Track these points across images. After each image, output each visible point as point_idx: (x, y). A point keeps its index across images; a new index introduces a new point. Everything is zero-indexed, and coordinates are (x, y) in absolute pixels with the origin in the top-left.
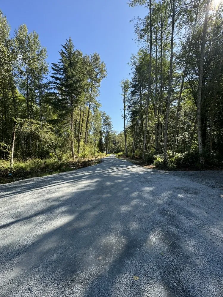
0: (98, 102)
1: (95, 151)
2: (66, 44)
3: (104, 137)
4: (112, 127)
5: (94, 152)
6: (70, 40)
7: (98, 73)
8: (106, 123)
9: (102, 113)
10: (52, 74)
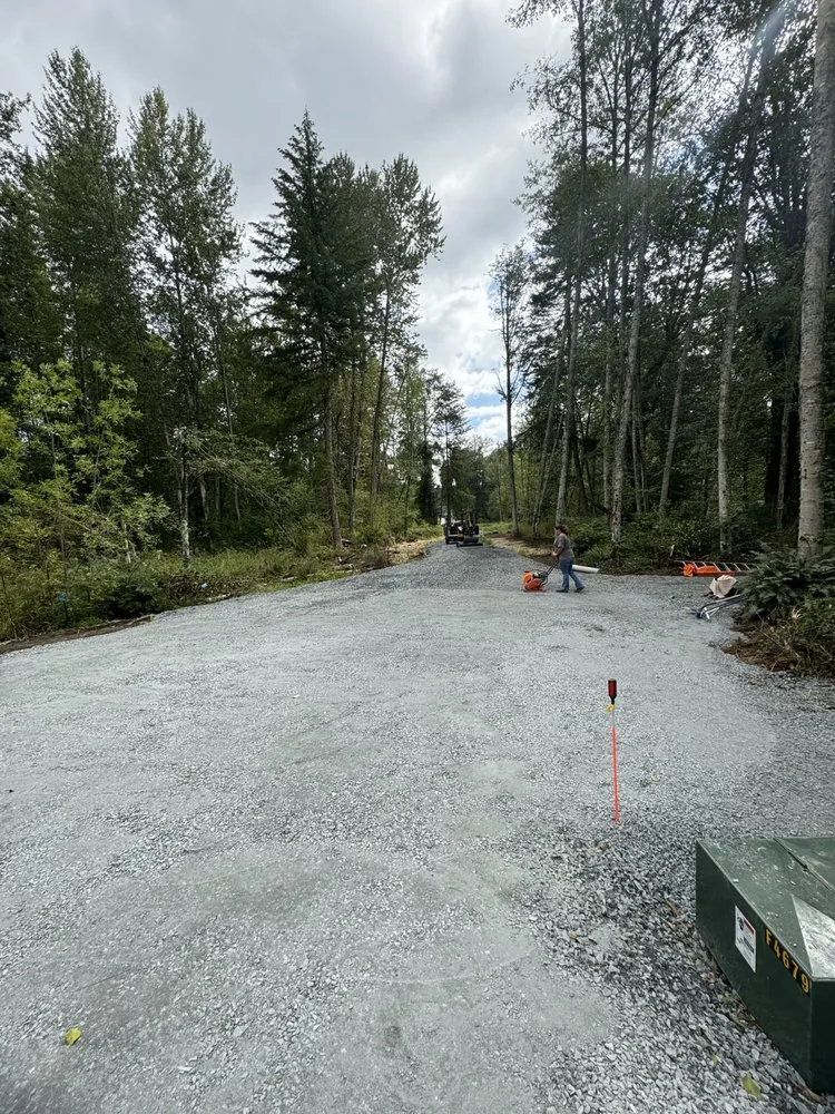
0: (412, 341)
1: (406, 519)
2: (292, 142)
3: (436, 463)
4: (465, 427)
5: (402, 521)
6: (307, 124)
7: (411, 235)
8: (445, 412)
9: (427, 377)
10: (256, 261)
